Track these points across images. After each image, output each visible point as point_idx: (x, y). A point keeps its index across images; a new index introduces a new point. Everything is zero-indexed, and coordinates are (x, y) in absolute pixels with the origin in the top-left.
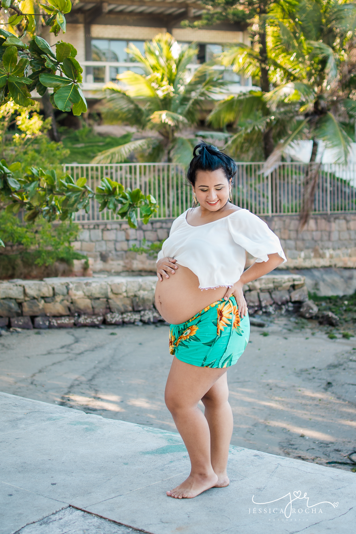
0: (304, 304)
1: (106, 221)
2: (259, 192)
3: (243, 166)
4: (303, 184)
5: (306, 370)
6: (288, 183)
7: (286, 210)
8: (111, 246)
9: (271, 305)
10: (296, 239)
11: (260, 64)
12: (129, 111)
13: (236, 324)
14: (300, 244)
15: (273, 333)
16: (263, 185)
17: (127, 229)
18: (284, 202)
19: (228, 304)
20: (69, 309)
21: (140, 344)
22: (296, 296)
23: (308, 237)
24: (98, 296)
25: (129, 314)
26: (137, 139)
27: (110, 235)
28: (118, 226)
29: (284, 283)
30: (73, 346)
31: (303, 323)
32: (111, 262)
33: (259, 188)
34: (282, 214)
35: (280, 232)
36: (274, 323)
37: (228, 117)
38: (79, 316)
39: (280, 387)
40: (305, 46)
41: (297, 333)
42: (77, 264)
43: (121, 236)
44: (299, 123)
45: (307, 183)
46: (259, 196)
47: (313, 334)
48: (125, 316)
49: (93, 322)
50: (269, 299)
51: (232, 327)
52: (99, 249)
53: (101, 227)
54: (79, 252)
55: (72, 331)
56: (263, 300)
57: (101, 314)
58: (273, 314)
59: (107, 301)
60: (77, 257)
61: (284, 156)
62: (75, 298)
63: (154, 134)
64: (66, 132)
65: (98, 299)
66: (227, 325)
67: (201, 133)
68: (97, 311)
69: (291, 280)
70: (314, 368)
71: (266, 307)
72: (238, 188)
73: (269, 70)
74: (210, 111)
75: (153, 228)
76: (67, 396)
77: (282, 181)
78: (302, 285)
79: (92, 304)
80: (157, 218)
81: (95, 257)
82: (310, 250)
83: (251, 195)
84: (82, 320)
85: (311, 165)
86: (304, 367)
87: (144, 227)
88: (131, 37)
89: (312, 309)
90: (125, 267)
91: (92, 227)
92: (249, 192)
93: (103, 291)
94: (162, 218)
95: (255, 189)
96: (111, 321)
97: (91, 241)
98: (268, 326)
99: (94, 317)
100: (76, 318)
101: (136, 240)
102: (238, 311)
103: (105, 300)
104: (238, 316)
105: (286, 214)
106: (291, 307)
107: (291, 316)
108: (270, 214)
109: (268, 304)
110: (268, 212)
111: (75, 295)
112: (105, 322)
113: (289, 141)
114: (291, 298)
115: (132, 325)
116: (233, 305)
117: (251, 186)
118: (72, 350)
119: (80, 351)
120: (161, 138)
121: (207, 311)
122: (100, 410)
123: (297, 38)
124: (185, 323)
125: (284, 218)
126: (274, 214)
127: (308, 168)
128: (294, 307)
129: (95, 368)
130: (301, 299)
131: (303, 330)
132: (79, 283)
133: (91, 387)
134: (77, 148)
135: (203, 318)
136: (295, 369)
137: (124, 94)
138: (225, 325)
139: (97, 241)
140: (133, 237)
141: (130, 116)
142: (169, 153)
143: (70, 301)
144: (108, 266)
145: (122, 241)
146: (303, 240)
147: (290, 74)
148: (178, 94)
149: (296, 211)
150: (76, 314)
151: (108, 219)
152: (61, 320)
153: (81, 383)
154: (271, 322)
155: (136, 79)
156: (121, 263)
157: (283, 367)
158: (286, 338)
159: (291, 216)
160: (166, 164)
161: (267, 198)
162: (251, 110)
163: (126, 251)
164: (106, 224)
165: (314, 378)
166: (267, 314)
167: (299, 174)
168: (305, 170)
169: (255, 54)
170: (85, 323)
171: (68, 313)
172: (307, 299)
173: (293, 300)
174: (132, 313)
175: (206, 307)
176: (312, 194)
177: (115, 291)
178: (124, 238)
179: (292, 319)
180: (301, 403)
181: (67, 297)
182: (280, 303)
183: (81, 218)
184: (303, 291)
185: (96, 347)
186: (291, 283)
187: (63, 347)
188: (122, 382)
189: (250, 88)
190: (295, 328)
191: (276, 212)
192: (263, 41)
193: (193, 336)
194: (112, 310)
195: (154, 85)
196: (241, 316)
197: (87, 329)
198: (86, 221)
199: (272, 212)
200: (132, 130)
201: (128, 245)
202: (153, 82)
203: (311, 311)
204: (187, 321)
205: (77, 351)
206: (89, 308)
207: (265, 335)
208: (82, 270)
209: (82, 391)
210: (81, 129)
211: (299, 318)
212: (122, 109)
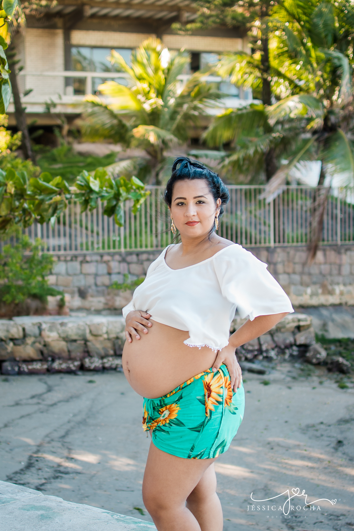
0: (311, 348)
1: (85, 252)
2: (260, 219)
3: (241, 190)
4: (310, 210)
5: (313, 426)
6: (293, 209)
7: (290, 240)
8: (91, 280)
9: (273, 349)
10: (302, 273)
11: (262, 74)
12: (112, 127)
13: (228, 400)
14: (306, 278)
15: (275, 381)
16: (265, 212)
17: (109, 261)
18: (288, 231)
19: (218, 375)
20: (42, 353)
21: (122, 394)
22: (301, 339)
23: (315, 270)
24: (74, 337)
25: (111, 359)
26: (122, 160)
27: (90, 268)
28: (98, 258)
29: (288, 323)
30: (45, 396)
31: (310, 370)
32: (90, 299)
33: (260, 214)
34: (286, 244)
35: (284, 265)
36: (276, 370)
37: (226, 135)
38: (53, 360)
39: (282, 447)
40: (313, 54)
41: (302, 381)
42: (52, 301)
43: (103, 269)
44: (306, 141)
45: (315, 210)
46: (260, 224)
47: (321, 383)
48: (105, 360)
49: (69, 368)
50: (271, 342)
51: (224, 405)
52: (77, 284)
53: (80, 259)
54: (54, 288)
55: (45, 378)
56: (264, 343)
57: (78, 359)
58: (276, 360)
59: (85, 344)
60: (52, 293)
61: (290, 179)
62: (48, 340)
63: (140, 154)
64: (42, 151)
65: (75, 341)
66: (217, 403)
67: (194, 152)
68: (73, 355)
69: (296, 320)
70: (322, 423)
71: (267, 351)
72: (236, 215)
73: (271, 81)
74: (205, 128)
75: (138, 260)
76: (35, 455)
77: (286, 207)
78: (308, 327)
79: (67, 347)
80: (144, 249)
81: (72, 294)
82: (317, 286)
83: (251, 223)
84: (56, 365)
85: (319, 190)
86: (310, 421)
87: (129, 259)
88: (115, 44)
89: (320, 353)
90: (106, 304)
91: (69, 258)
92: (249, 220)
93: (80, 332)
94: (149, 249)
95: (255, 216)
96: (89, 367)
97: (68, 274)
98: (270, 373)
99: (70, 362)
100: (50, 363)
101: (119, 273)
102: (230, 384)
103: (83, 342)
104: (231, 389)
105: (290, 244)
106: (295, 351)
107: (296, 362)
108: (272, 244)
109: (269, 348)
110: (269, 242)
111: (49, 337)
112: (82, 368)
113: (295, 162)
114: (295, 340)
115: (113, 372)
116: (225, 375)
117: (251, 212)
118: (43, 400)
119: (53, 402)
120: (148, 157)
121: (190, 384)
122: (73, 473)
123: (304, 45)
124: (161, 398)
125: (288, 250)
126: (277, 244)
127: (315, 192)
128: (299, 351)
129: (69, 422)
130: (308, 342)
131: (309, 378)
132: (53, 323)
133: (63, 445)
134: (55, 169)
135: (185, 392)
136: (300, 424)
137: (106, 108)
138: (216, 402)
139: (75, 275)
140: (116, 270)
141: (113, 132)
142: (157, 175)
143: (43, 343)
144: (86, 304)
145: (103, 275)
146: (310, 274)
147: (296, 86)
148: (168, 107)
149: (302, 241)
150: (50, 359)
151: (87, 249)
152: (32, 365)
153: (52, 440)
154: (273, 368)
155: (120, 91)
156: (102, 299)
157: (286, 422)
158: (290, 388)
159: (296, 247)
160: (154, 187)
161: (269, 226)
162: (252, 127)
163: (107, 287)
164: (85, 256)
165: (322, 435)
166: (268, 359)
167: (306, 199)
168: (313, 195)
169: (256, 63)
170: (60, 368)
171: (40, 357)
172: (314, 342)
173: (298, 343)
174: (114, 358)
175: (188, 379)
176: (321, 222)
177: (95, 332)
178: (105, 271)
179: (297, 365)
180: (307, 466)
181: (39, 339)
182: (283, 346)
183: (57, 248)
184: (310, 333)
185: (72, 397)
186: (296, 324)
187: (33, 397)
188: (100, 438)
189: (250, 101)
190: (300, 376)
191: (279, 242)
192: (265, 49)
193: (175, 420)
194: (91, 354)
195: (140, 97)
196: (233, 390)
197: (62, 375)
198: (62, 252)
199: (275, 242)
200: (117, 148)
201: (110, 279)
202: (139, 93)
203: (318, 356)
204: (164, 396)
205: (49, 402)
206: (64, 351)
207: (266, 383)
208: (56, 308)
209: (53, 450)
210: (60, 148)
211: (305, 364)
212: (104, 125)
